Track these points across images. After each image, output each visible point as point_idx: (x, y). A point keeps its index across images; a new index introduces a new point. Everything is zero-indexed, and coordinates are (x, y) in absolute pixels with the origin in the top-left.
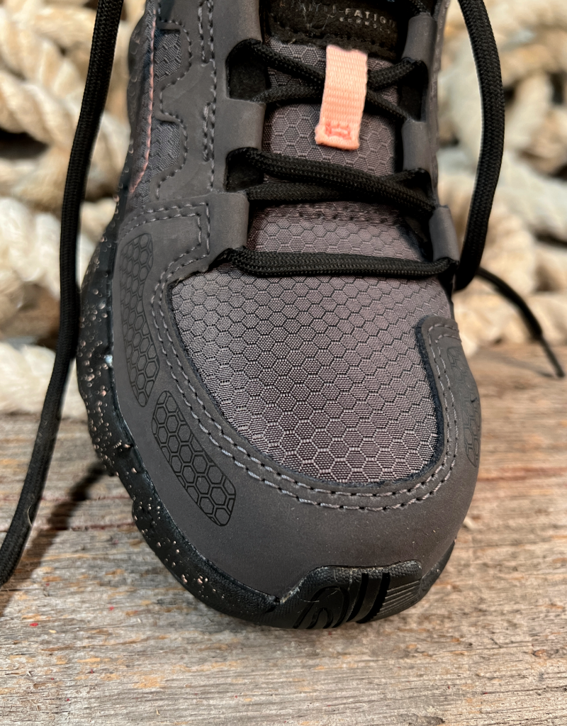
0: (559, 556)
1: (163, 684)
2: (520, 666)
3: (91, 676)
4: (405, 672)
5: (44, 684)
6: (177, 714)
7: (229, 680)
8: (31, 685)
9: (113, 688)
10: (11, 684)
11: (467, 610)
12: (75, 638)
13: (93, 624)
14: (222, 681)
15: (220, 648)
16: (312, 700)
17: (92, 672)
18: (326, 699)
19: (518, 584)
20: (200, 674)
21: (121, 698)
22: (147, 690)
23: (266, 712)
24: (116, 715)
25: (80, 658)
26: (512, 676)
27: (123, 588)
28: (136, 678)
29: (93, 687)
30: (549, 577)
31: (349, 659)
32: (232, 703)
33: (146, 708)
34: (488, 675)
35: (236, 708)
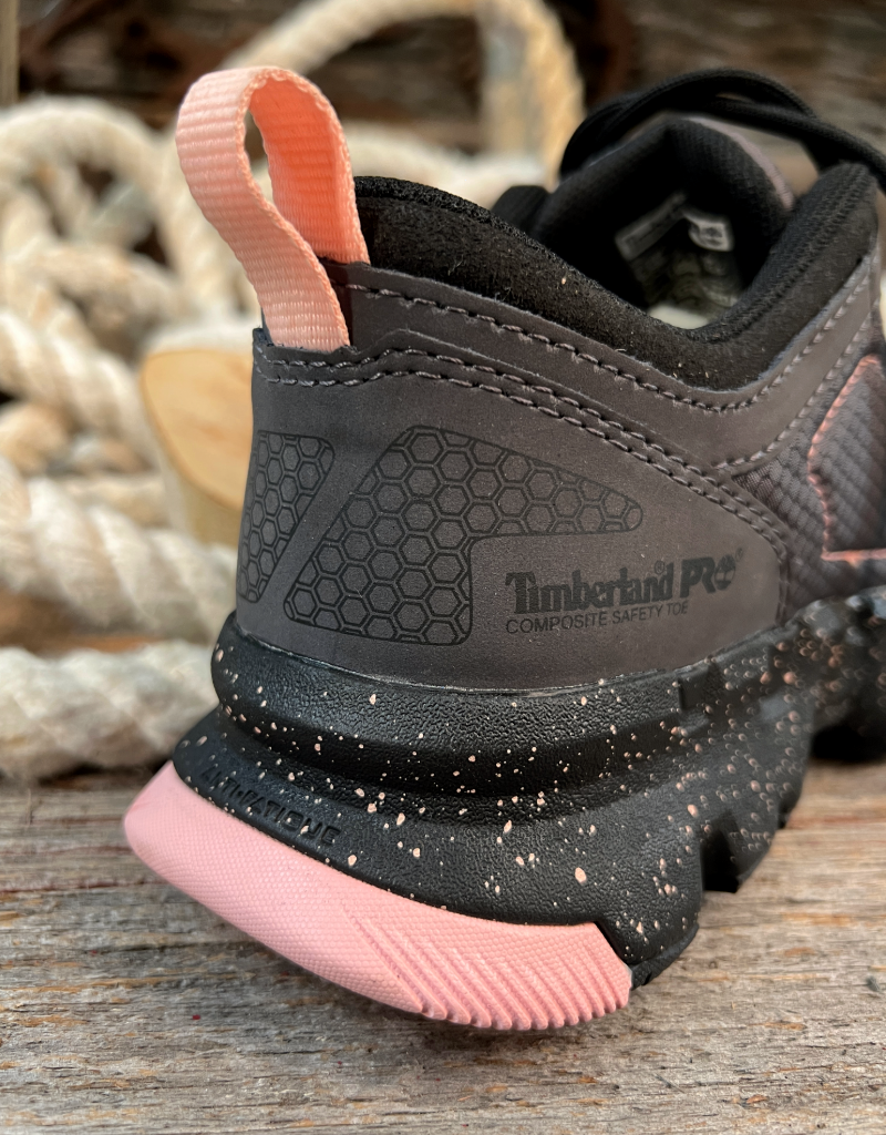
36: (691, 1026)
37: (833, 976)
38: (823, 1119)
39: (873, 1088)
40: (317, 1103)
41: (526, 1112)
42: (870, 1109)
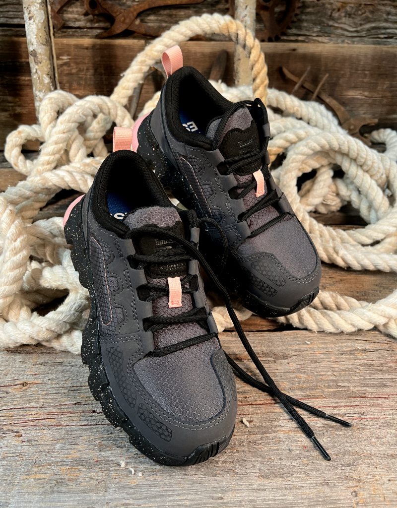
0: (278, 439)
1: (137, 483)
2: (253, 481)
3: (115, 480)
4: (213, 482)
5: (101, 482)
6: (141, 493)
7: (158, 482)
8: (97, 482)
9: (122, 484)
10: (91, 482)
11: (239, 460)
12: (110, 467)
13: (115, 462)
14: (155, 483)
15: (155, 471)
16: (183, 490)
17: (115, 479)
18: (188, 490)
19: (260, 450)
20: (149, 480)
21: (124, 487)
22: (132, 485)
23: (168, 493)
24: (123, 493)
25: (112, 473)
26: (249, 485)
27: (124, 449)
28: (129, 481)
29: (116, 484)
30: (272, 448)
31: (196, 476)
32: (158, 490)
33: (132, 491)
34: (241, 484)
35: (159, 492)
36: (253, 460)
37: (283, 447)
38: (271, 481)
39: (283, 474)
40: (188, 475)
41: (222, 478)
42: (280, 479)
